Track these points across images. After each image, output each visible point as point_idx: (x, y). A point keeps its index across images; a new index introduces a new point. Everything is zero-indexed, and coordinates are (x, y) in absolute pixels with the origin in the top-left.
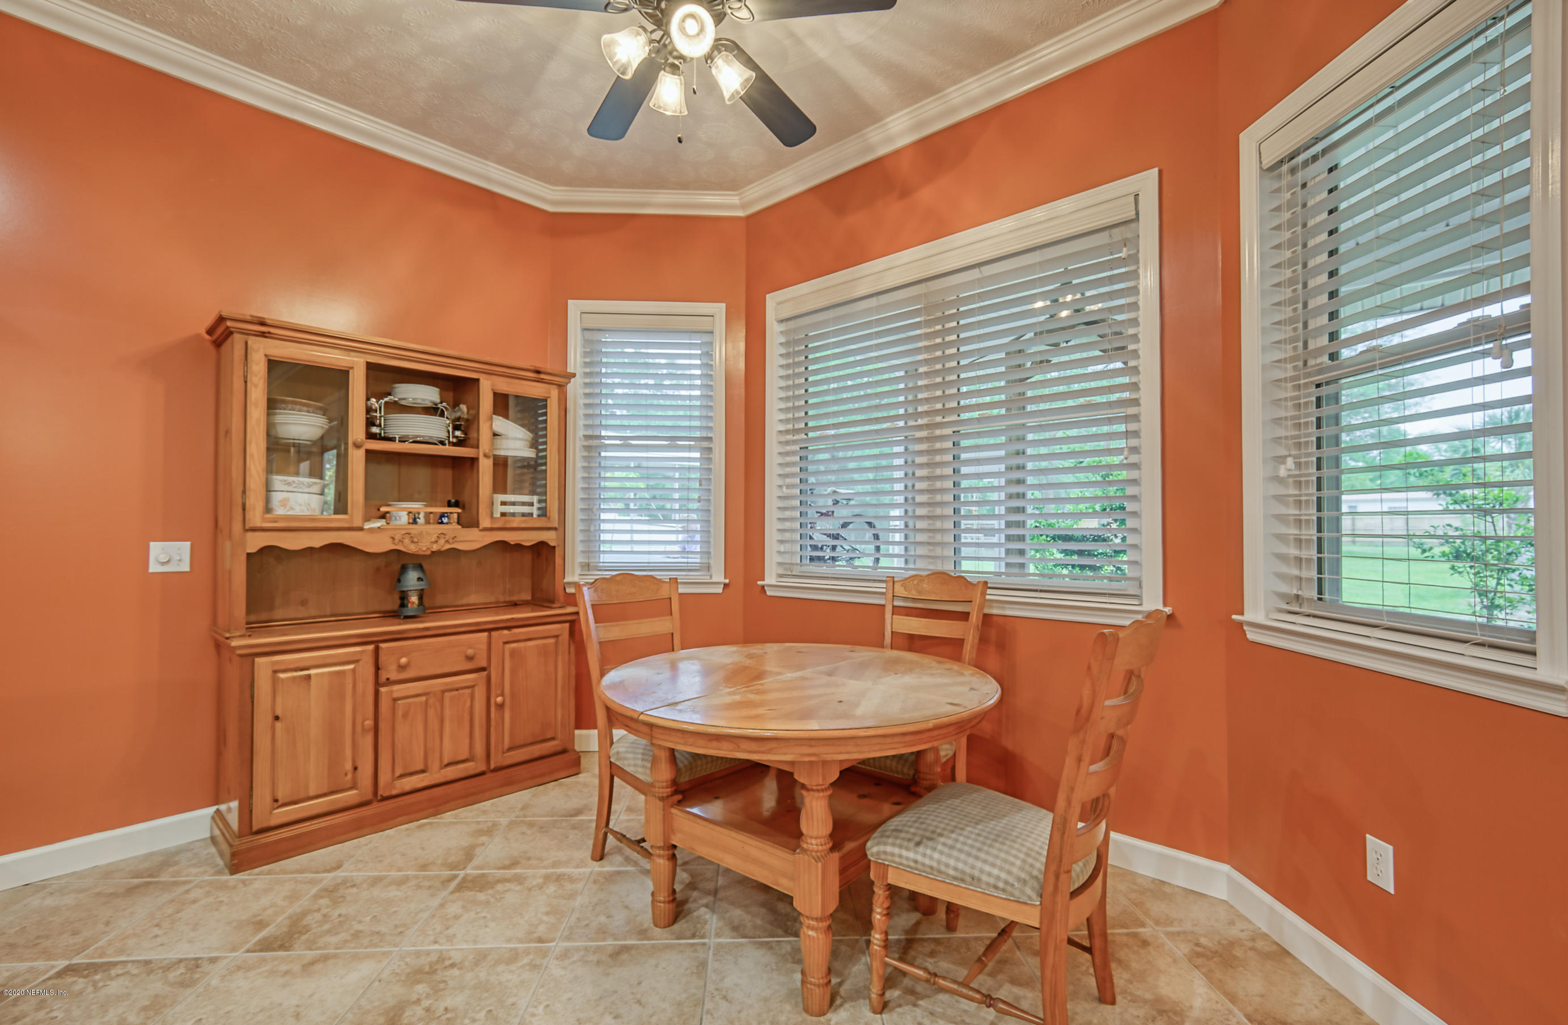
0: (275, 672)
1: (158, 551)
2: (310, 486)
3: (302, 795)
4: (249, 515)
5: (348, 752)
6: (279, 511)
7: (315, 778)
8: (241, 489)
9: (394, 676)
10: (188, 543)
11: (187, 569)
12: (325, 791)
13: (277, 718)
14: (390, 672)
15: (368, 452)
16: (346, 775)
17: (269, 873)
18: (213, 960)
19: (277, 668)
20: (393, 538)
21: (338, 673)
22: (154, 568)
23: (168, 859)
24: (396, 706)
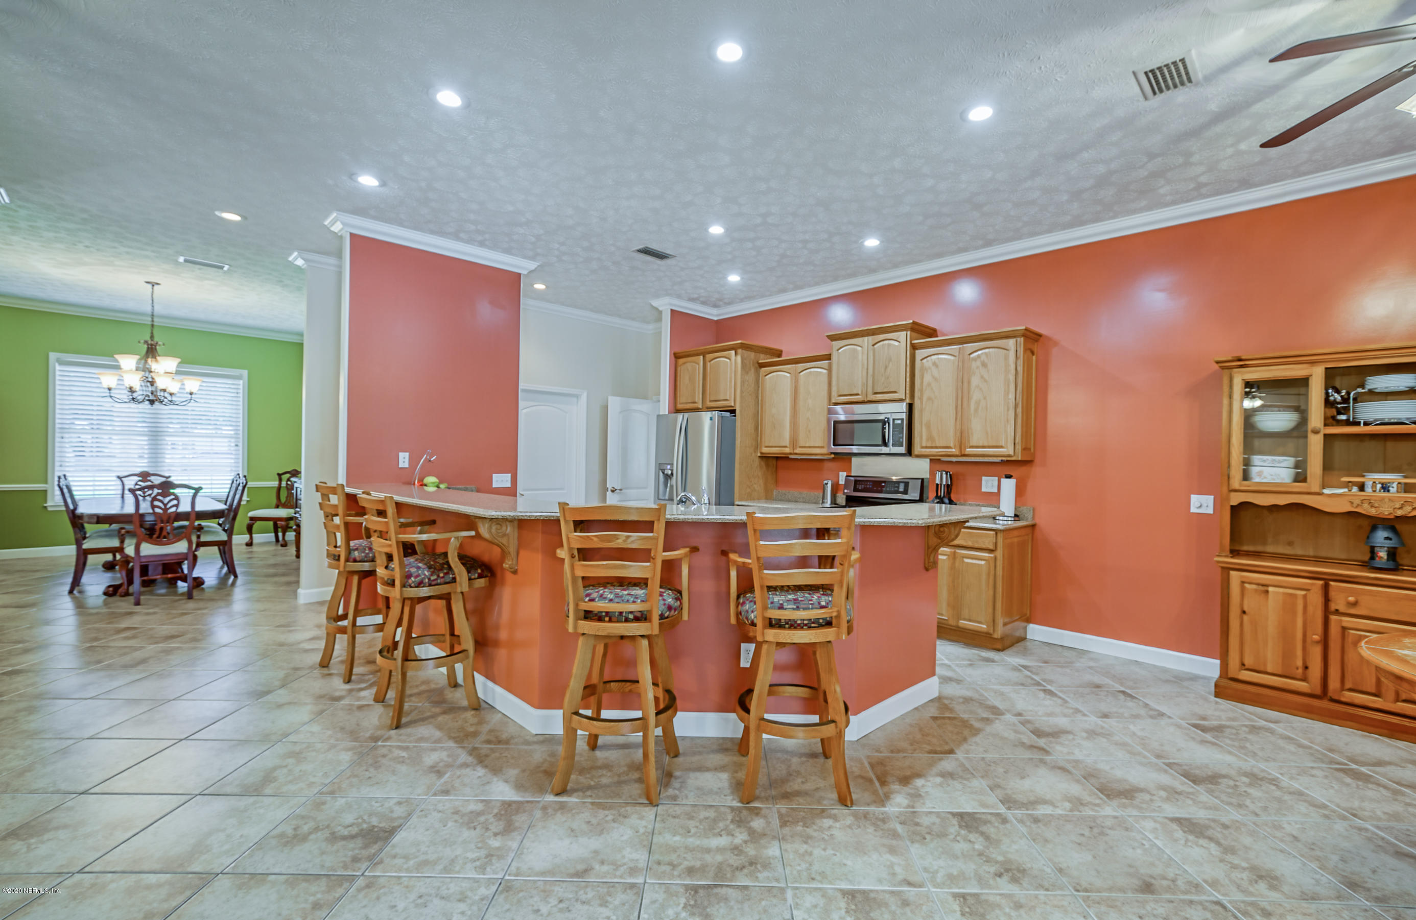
0: (1243, 582)
1: (1195, 500)
2: (1280, 462)
3: (1262, 669)
4: (1232, 481)
5: (1299, 653)
6: (1257, 479)
7: (1272, 660)
8: (1227, 465)
9: (1342, 608)
10: (1212, 497)
11: (1212, 512)
12: (1280, 672)
13: (1244, 612)
14: (1338, 604)
15: (1325, 435)
16: (1297, 668)
17: (1234, 706)
18: (1170, 717)
19: (1244, 580)
20: (1352, 503)
21: (1291, 595)
22: (1193, 510)
23: (1194, 678)
24: (1346, 633)
